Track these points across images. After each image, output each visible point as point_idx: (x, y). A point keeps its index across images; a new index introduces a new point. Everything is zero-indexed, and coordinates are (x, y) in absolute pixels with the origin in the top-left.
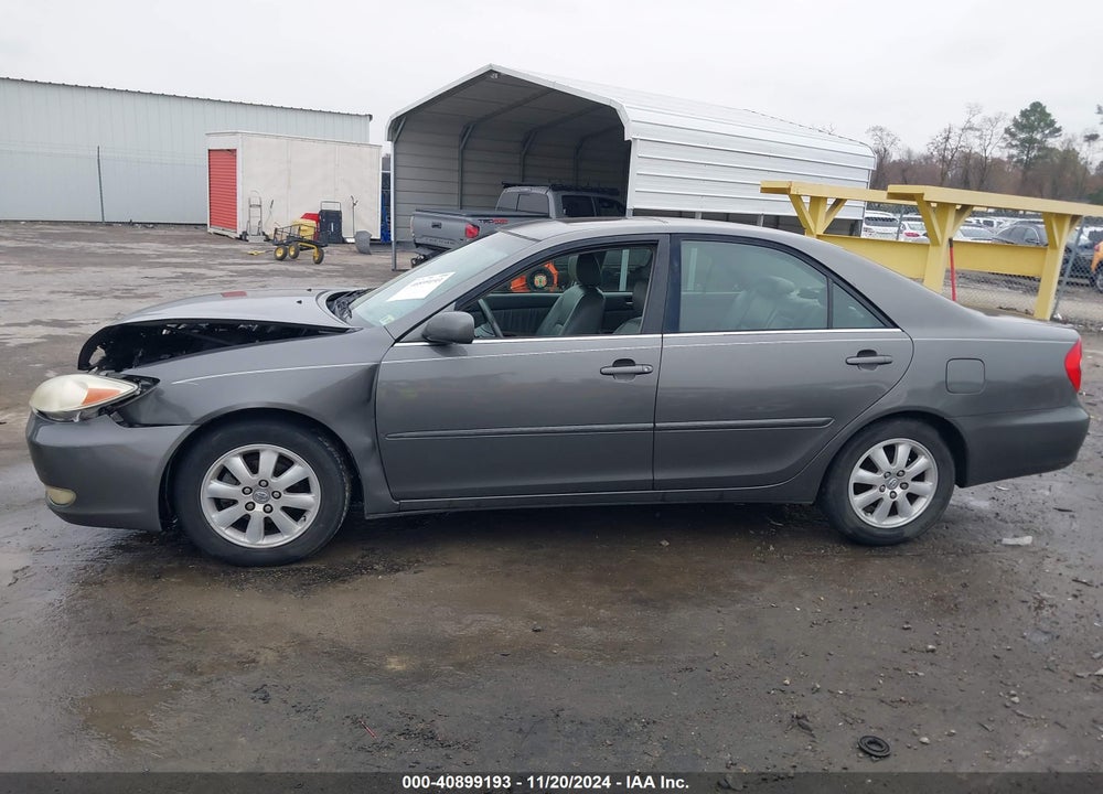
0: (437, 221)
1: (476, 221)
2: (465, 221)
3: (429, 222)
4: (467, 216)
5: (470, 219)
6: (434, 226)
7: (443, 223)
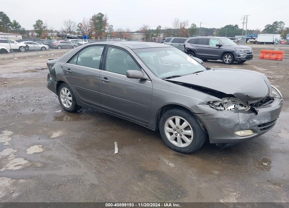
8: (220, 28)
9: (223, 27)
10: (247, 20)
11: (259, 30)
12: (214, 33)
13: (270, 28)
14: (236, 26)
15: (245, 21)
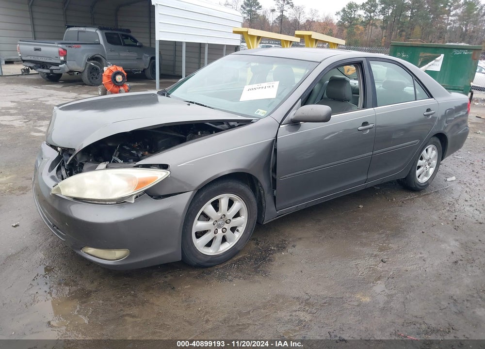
0: (38, 47)
1: (64, 46)
2: (58, 47)
3: (32, 48)
4: (58, 44)
5: (60, 45)
6: (36, 50)
7: (43, 48)
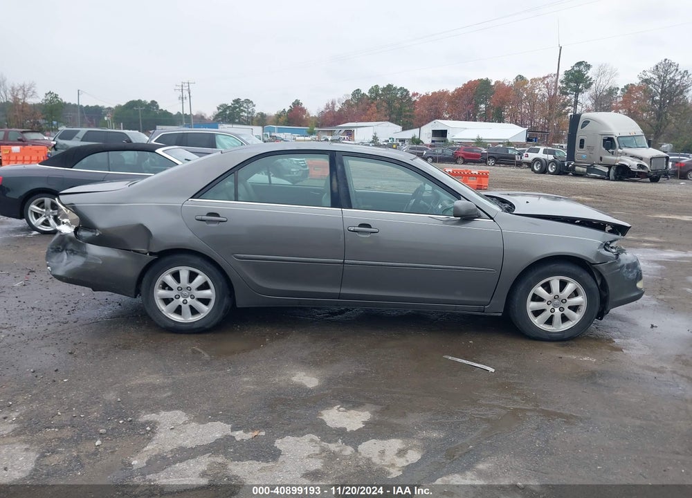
8: (113, 106)
9: (123, 104)
10: (189, 93)
11: (203, 115)
12: (106, 118)
13: (228, 113)
14: (154, 103)
15: (186, 94)
